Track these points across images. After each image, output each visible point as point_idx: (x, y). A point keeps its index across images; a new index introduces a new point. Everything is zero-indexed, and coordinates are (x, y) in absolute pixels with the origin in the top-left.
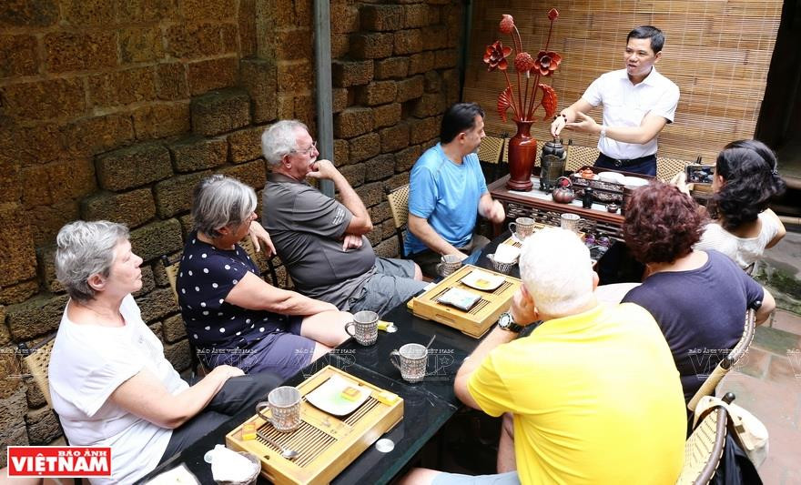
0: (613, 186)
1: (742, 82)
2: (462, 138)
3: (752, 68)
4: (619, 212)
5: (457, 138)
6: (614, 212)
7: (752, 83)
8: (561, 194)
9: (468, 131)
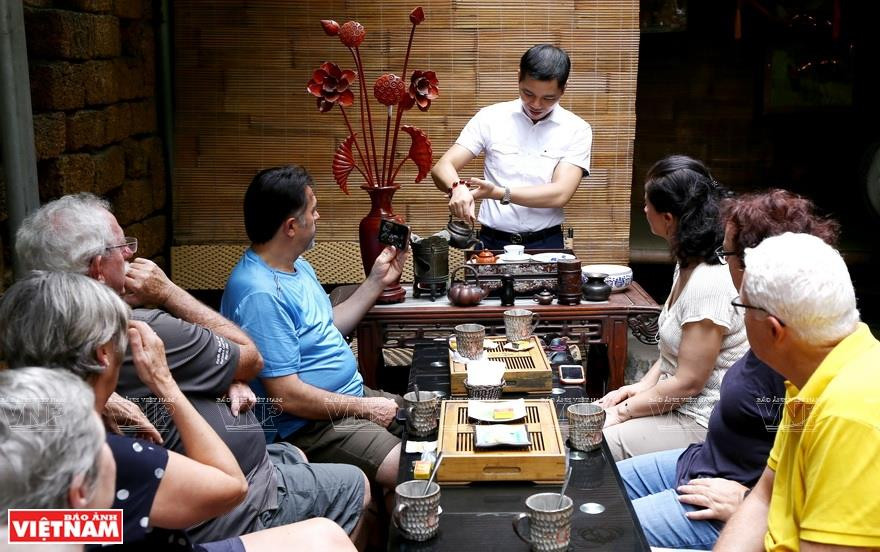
0: (533, 268)
1: (607, 117)
2: (291, 227)
3: (617, 97)
4: (555, 302)
5: (282, 228)
6: (548, 302)
7: (618, 117)
8: (466, 292)
9: (298, 213)
